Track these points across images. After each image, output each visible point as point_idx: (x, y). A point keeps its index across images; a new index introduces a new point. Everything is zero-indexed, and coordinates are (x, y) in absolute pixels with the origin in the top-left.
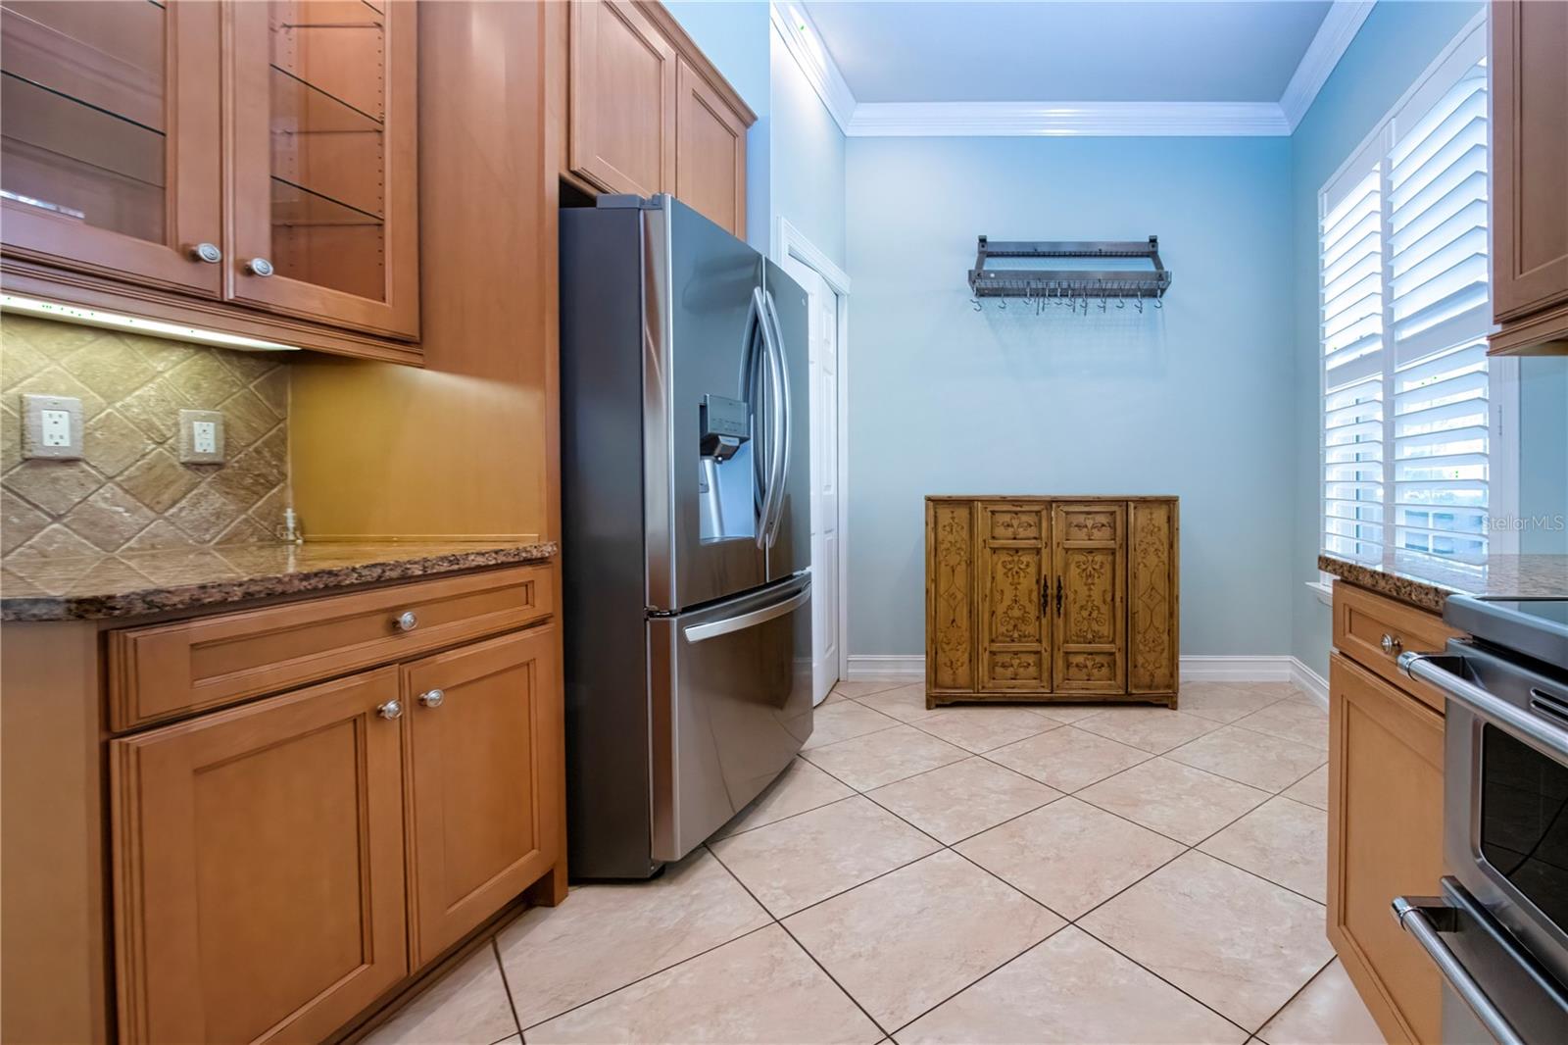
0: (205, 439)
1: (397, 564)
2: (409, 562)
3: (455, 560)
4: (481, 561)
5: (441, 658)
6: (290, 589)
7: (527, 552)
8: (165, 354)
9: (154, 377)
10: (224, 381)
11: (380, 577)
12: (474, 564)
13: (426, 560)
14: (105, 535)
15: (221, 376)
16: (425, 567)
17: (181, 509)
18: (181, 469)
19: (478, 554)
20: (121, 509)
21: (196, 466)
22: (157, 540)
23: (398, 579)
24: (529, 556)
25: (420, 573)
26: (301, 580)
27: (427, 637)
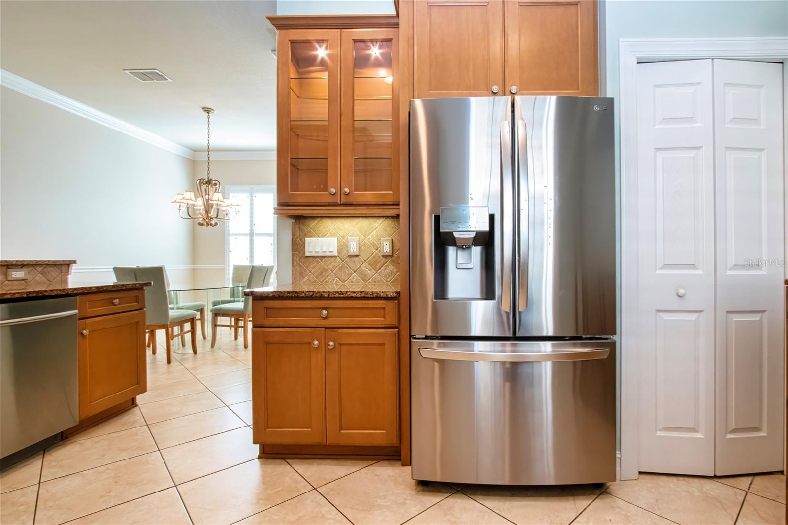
0: (387, 248)
1: (319, 292)
2: (323, 292)
3: (342, 293)
4: (353, 295)
5: (340, 331)
6: (285, 296)
7: (377, 293)
8: (377, 221)
9: (375, 229)
10: (393, 227)
11: (312, 296)
12: (350, 295)
13: (329, 292)
14: (364, 277)
15: (392, 226)
16: (328, 294)
17: (382, 270)
18: (382, 257)
19: (352, 292)
20: (368, 270)
21: (385, 256)
22: (376, 280)
23: (319, 297)
24: (379, 295)
25: (327, 296)
26: (288, 293)
27: (333, 321)
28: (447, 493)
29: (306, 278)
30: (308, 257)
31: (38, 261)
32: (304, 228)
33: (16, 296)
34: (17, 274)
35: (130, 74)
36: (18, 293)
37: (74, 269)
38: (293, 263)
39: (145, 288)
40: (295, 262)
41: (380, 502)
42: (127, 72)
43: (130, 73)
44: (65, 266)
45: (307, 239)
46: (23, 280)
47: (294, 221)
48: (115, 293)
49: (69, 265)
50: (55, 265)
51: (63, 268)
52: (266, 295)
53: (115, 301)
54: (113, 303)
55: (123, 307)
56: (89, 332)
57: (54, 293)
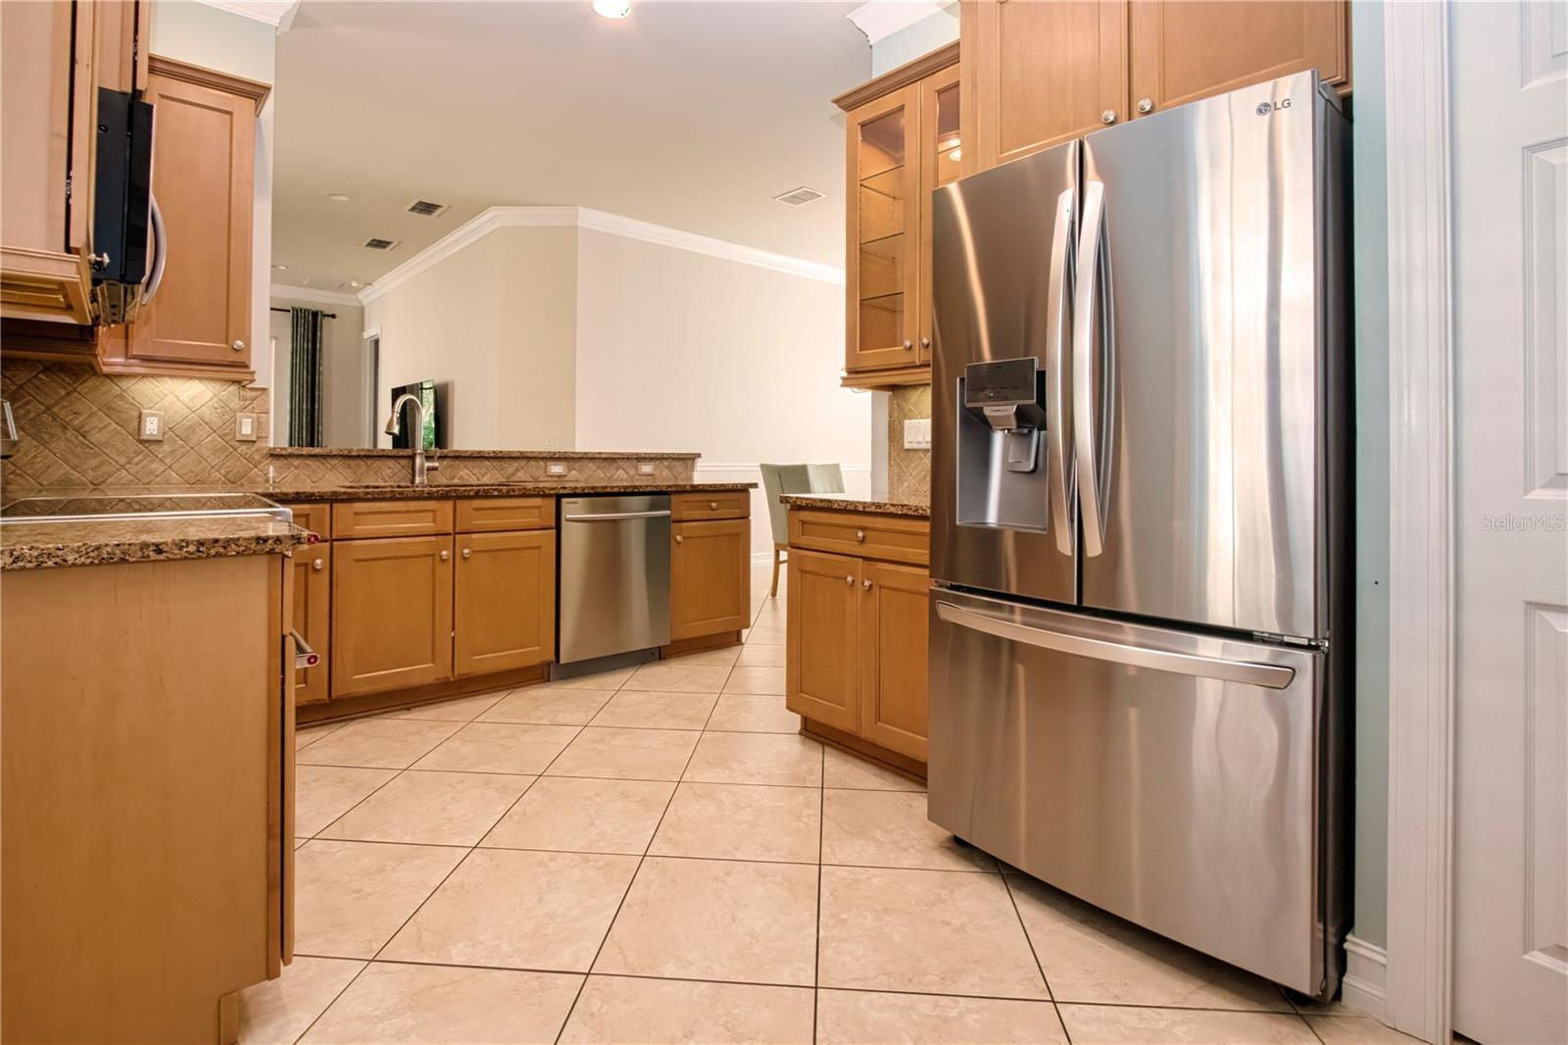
3: (879, 506)
4: (893, 510)
5: (880, 565)
7: (923, 510)
12: (889, 511)
19: (891, 504)
23: (854, 511)
24: (924, 513)
25: (862, 509)
26: (820, 502)
27: (873, 549)
28: (981, 867)
29: (906, 484)
30: (908, 450)
31: (663, 454)
32: (902, 404)
33: (616, 490)
34: (646, 468)
35: (781, 202)
37: (699, 464)
38: (889, 460)
39: (751, 490)
40: (892, 458)
41: (878, 834)
42: (777, 199)
44: (690, 459)
45: (906, 422)
46: (651, 475)
47: (891, 393)
48: (714, 494)
49: (694, 459)
50: (680, 459)
51: (689, 462)
52: (799, 503)
53: (713, 504)
54: (711, 507)
55: (723, 513)
56: (684, 538)
57: (648, 490)
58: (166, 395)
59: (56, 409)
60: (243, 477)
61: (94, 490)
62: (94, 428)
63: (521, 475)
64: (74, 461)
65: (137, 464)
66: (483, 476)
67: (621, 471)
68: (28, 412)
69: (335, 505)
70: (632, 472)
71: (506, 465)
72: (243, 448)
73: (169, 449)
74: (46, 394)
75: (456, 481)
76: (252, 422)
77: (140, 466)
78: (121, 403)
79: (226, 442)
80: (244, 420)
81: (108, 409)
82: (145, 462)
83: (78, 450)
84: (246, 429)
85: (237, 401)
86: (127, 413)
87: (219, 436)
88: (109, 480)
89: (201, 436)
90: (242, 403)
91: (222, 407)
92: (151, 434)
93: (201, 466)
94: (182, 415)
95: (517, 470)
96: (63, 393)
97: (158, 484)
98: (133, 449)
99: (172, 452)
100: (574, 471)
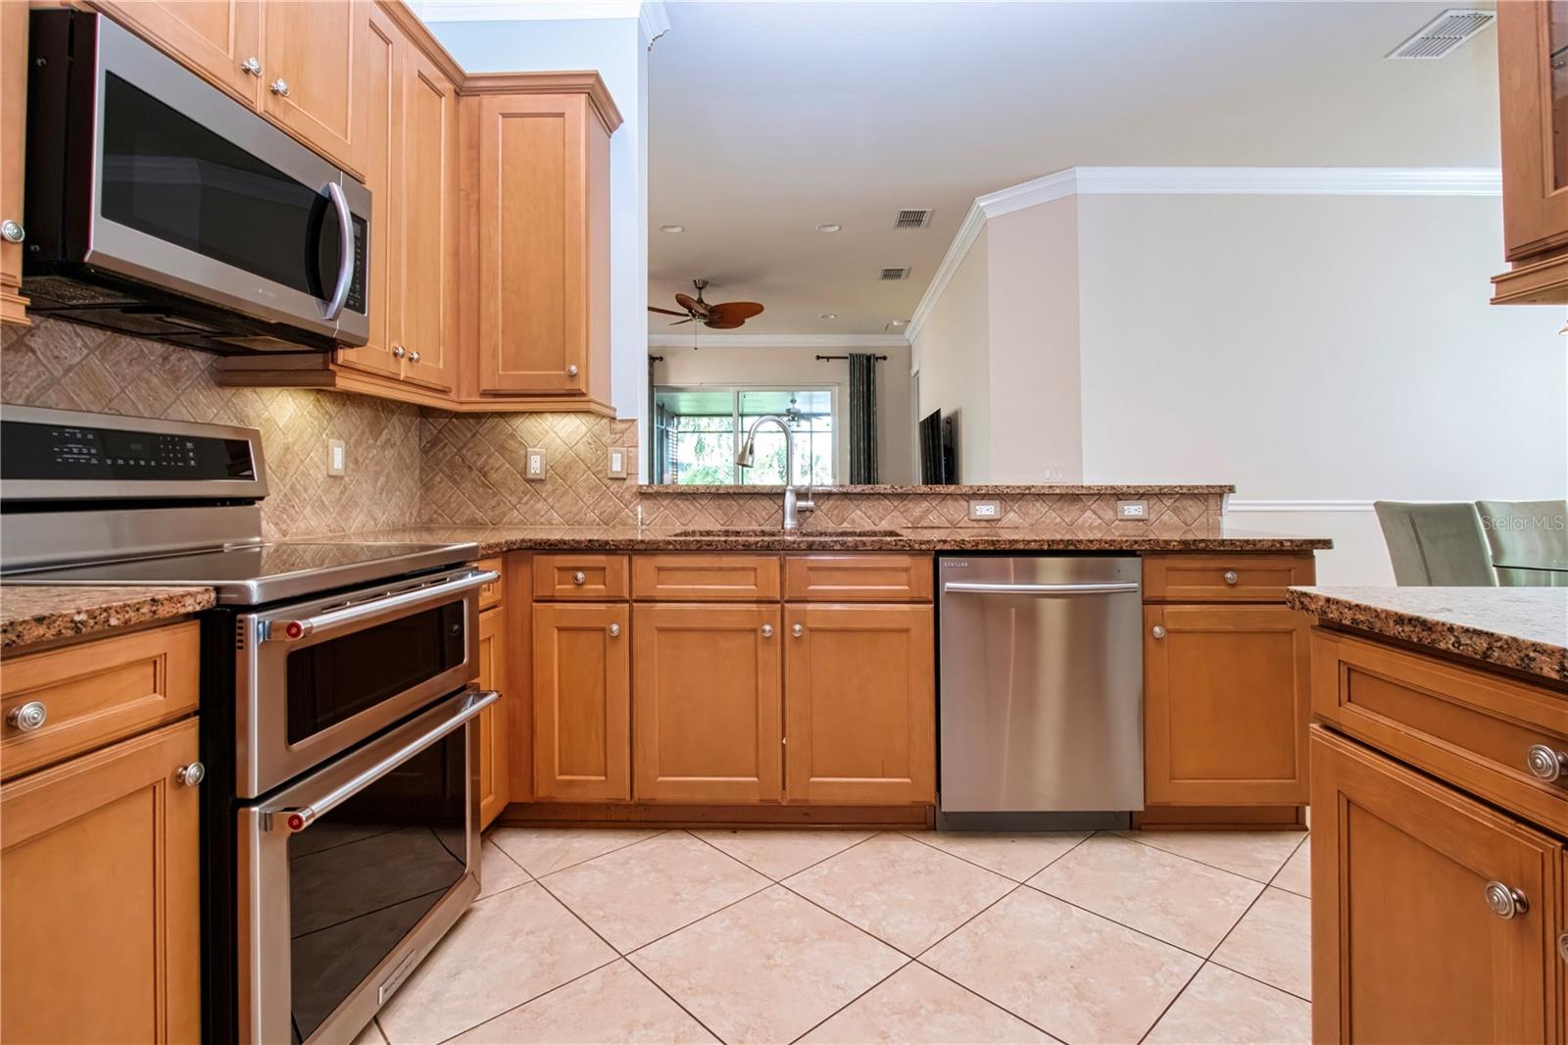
35: (1403, 58)
36: (1035, 541)
37: (1231, 504)
39: (1316, 552)
43: (1400, 55)
44: (1216, 494)
46: (1143, 520)
48: (1233, 557)
49: (1221, 495)
50: (1194, 495)
51: (1212, 502)
52: (1333, 615)
53: (1229, 575)
54: (1225, 579)
55: (1245, 591)
56: (1168, 631)
57: (1094, 547)
58: (547, 433)
59: (464, 451)
60: (615, 518)
61: (493, 529)
62: (492, 469)
63: (933, 518)
64: (479, 502)
65: (526, 504)
66: (881, 519)
67: (1089, 513)
68: (445, 455)
69: (634, 558)
70: (1109, 515)
71: (910, 505)
72: (615, 486)
73: (550, 489)
74: (457, 437)
75: (846, 526)
76: (622, 457)
77: (529, 505)
78: (512, 443)
79: (599, 480)
80: (614, 455)
81: (502, 449)
82: (532, 502)
83: (481, 490)
84: (617, 466)
85: (609, 434)
86: (516, 453)
87: (593, 474)
88: (504, 520)
89: (577, 474)
90: (613, 436)
91: (595, 442)
92: (535, 473)
93: (578, 507)
94: (560, 452)
95: (928, 511)
96: (469, 435)
97: (542, 524)
98: (522, 489)
99: (554, 491)
100: (1012, 514)
